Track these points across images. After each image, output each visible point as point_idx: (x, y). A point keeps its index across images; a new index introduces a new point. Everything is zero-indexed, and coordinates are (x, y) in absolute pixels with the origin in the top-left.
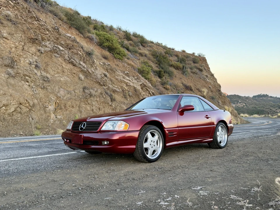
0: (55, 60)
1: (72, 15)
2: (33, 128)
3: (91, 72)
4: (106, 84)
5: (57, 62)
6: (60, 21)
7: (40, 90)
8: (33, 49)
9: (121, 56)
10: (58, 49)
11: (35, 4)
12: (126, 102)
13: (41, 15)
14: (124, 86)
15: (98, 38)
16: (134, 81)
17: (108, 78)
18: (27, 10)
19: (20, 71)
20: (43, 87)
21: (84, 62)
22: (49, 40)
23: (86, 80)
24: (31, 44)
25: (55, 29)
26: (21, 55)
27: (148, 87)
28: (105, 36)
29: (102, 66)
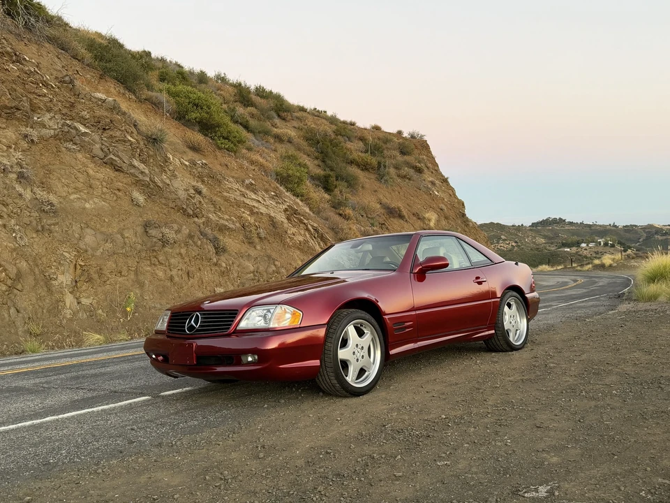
0: (67, 158)
1: (105, 48)
2: (20, 333)
3: (160, 185)
4: (201, 213)
5: (73, 164)
6: (75, 62)
7: (34, 236)
8: (10, 134)
9: (232, 142)
10: (74, 131)
11: (8, 20)
12: (253, 253)
13: (26, 48)
14: (246, 215)
15: (172, 100)
16: (268, 203)
17: (204, 197)
20: (40, 228)
21: (143, 162)
22: (49, 110)
23: (150, 205)
24: (5, 121)
25: (64, 82)
27: (303, 216)
28: (191, 95)
29: (189, 169)
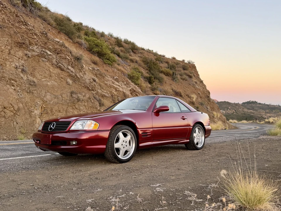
0: (42, 64)
1: (62, 21)
2: (17, 132)
3: (79, 77)
4: (95, 89)
5: (44, 67)
6: (49, 26)
7: (26, 94)
8: (20, 53)
9: (110, 61)
10: (45, 54)
11: (23, 8)
13: (29, 19)
14: (114, 91)
15: (87, 43)
16: (123, 87)
17: (97, 83)
18: (15, 14)
19: (6, 75)
20: (29, 91)
21: (72, 67)
22: (36, 45)
23: (74, 84)
24: (18, 48)
25: (43, 34)
26: (7, 59)
27: (138, 93)
28: (95, 41)
29: (91, 71)
